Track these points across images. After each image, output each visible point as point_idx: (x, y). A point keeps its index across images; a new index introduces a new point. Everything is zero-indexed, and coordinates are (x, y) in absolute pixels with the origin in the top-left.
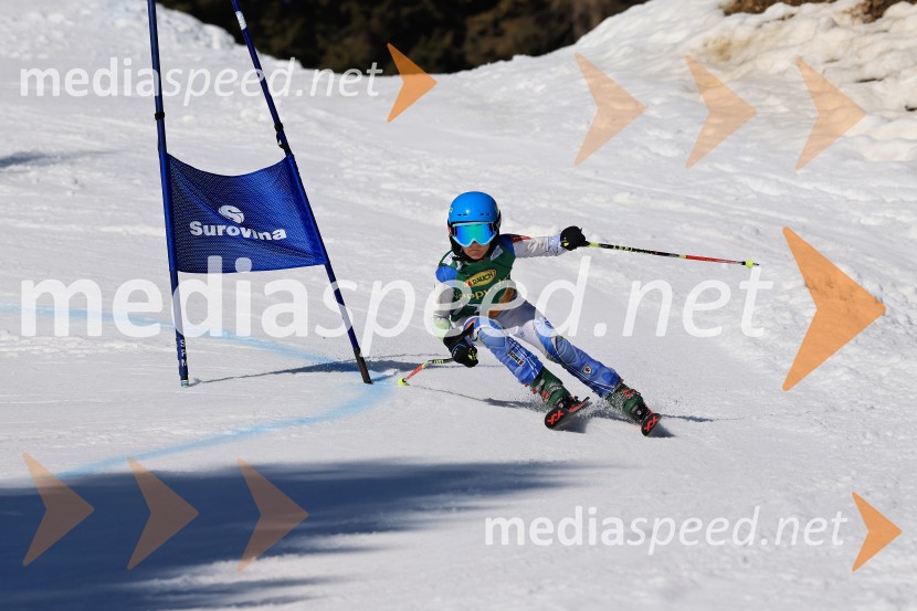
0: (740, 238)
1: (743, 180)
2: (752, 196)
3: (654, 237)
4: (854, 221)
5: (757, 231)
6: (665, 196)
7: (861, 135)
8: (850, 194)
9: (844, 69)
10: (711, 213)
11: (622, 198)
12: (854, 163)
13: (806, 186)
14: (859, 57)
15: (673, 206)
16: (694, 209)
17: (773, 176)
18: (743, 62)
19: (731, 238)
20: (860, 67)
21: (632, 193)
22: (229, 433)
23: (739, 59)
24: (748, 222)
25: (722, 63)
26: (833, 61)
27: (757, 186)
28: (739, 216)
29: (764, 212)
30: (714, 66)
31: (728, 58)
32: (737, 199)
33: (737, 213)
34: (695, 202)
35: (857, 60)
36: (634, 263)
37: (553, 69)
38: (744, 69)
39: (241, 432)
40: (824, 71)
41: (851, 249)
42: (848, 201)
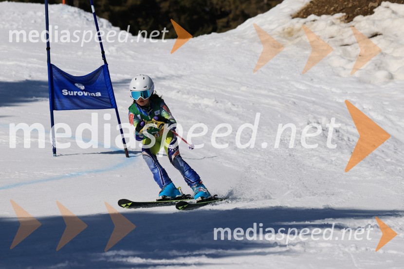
0: (287, 105)
1: (292, 83)
2: (295, 89)
3: (253, 104)
4: (334, 100)
5: (295, 103)
6: (260, 88)
7: (340, 67)
8: (334, 90)
9: (336, 41)
10: (278, 96)
11: (244, 88)
12: (336, 77)
13: (317, 86)
14: (342, 36)
15: (263, 92)
16: (271, 94)
17: (305, 82)
18: (298, 37)
19: (284, 105)
20: (342, 40)
21: (248, 87)
22: (67, 175)
23: (296, 36)
24: (292, 99)
25: (290, 38)
26: (332, 37)
27: (298, 85)
28: (289, 97)
29: (299, 96)
30: (286, 38)
31: (292, 36)
32: (289, 90)
33: (288, 95)
34: (272, 91)
35: (341, 37)
36: (244, 114)
37: (224, 38)
38: (298, 40)
39: (72, 175)
40: (328, 42)
41: (332, 111)
42: (332, 92)
